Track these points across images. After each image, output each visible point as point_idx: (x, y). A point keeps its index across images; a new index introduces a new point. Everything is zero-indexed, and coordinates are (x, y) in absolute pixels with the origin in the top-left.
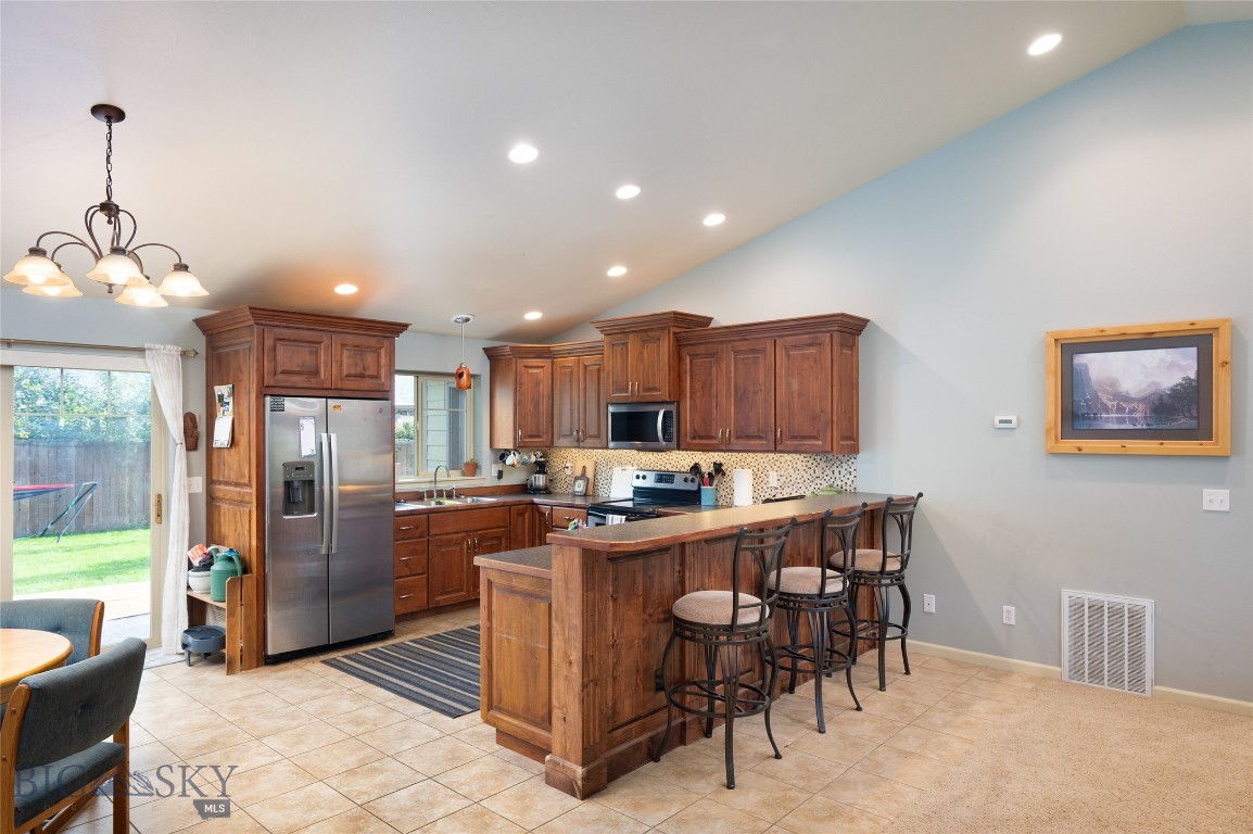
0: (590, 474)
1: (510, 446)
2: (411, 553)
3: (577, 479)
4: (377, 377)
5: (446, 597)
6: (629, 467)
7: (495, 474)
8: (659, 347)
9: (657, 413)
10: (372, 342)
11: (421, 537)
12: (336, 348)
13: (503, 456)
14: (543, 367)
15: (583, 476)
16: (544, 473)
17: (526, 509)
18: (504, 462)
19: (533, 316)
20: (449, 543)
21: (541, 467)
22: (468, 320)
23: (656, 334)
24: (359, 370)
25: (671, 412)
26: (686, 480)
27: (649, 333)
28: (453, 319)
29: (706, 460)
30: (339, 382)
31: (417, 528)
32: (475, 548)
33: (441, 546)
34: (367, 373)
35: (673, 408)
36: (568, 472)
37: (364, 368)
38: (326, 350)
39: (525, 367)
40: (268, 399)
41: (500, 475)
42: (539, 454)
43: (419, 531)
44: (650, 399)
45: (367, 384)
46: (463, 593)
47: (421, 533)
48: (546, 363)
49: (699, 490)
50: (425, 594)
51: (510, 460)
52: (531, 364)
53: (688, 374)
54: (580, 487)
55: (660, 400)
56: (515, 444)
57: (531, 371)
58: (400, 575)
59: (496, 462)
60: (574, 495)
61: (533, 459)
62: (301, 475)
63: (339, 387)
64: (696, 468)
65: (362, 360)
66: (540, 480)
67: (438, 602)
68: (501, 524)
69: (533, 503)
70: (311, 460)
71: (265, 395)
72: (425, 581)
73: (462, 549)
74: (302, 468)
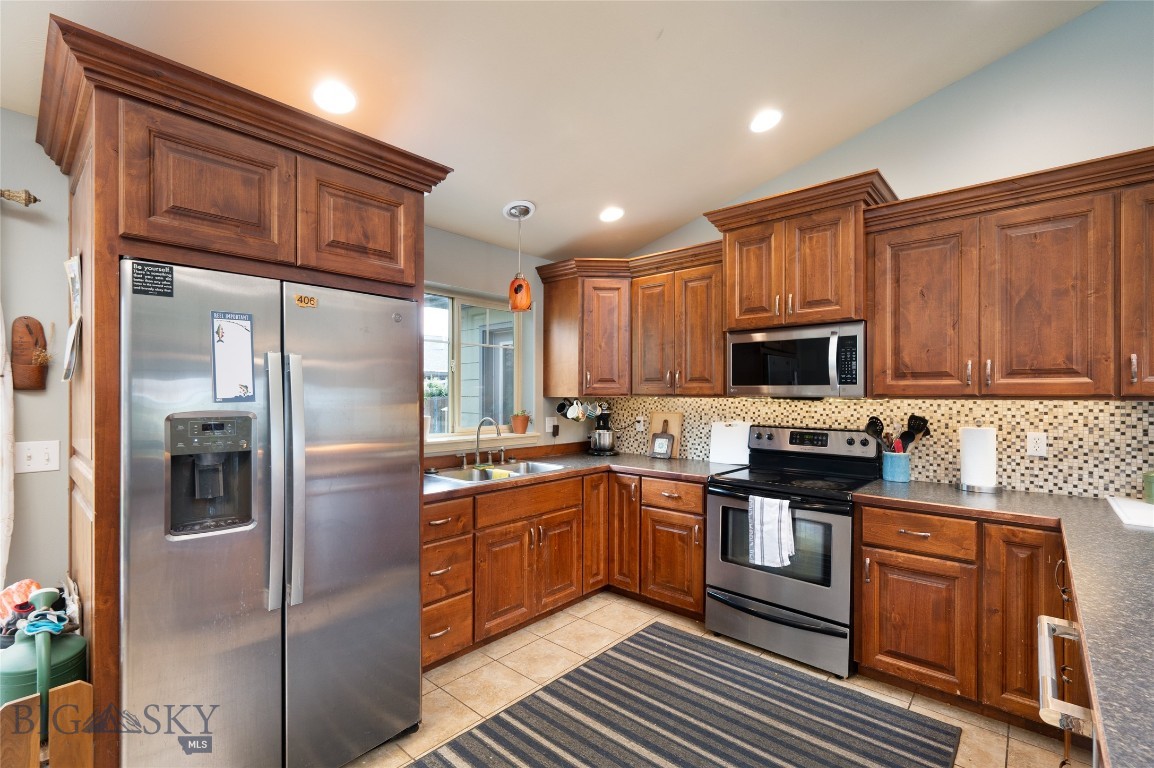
0: (674, 430)
1: (575, 394)
2: (451, 560)
3: (655, 436)
4: (391, 256)
5: (499, 620)
6: (739, 422)
7: (549, 429)
8: (835, 236)
9: (827, 340)
10: (382, 190)
11: (463, 534)
12: (306, 186)
13: (562, 406)
14: (618, 289)
15: (665, 433)
16: (608, 429)
17: (601, 479)
18: (565, 415)
19: (612, 215)
20: (505, 538)
21: (603, 422)
22: (526, 211)
23: (831, 215)
24: (354, 238)
25: (854, 338)
26: (851, 442)
27: (814, 217)
28: (506, 208)
29: (895, 413)
30: (313, 255)
31: (458, 519)
32: (539, 541)
33: (493, 544)
34: (371, 245)
35: (857, 331)
36: (640, 427)
37: (366, 236)
38: (283, 184)
39: (595, 288)
40: (127, 265)
41: (556, 431)
42: (605, 405)
43: (460, 525)
44: (811, 319)
45: (371, 266)
46: (524, 610)
47: (464, 527)
48: (624, 285)
49: (879, 458)
50: (469, 621)
51: (574, 412)
52: (602, 285)
53: (889, 276)
54: (661, 446)
55: (838, 317)
56: (580, 391)
57: (603, 294)
58: (430, 599)
59: (552, 415)
60: (654, 458)
61: (599, 412)
62: (218, 442)
63: (313, 263)
64: (874, 425)
65: (362, 219)
66: (605, 438)
67: (489, 630)
68: (571, 503)
69: (610, 471)
70: (243, 407)
71: (121, 257)
72: (469, 604)
73: (522, 544)
74: (220, 427)
